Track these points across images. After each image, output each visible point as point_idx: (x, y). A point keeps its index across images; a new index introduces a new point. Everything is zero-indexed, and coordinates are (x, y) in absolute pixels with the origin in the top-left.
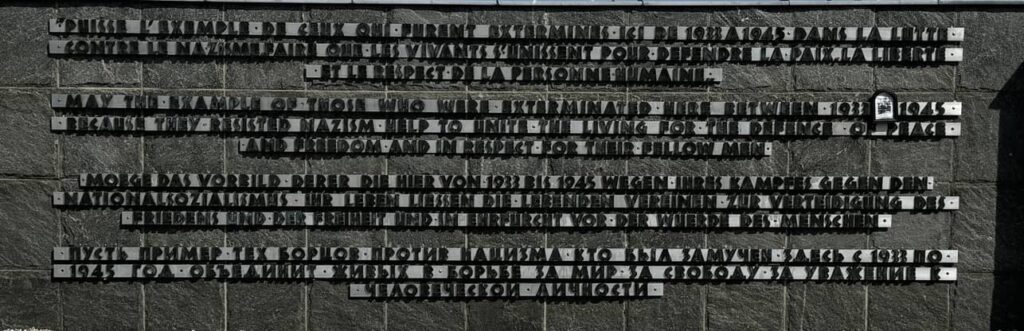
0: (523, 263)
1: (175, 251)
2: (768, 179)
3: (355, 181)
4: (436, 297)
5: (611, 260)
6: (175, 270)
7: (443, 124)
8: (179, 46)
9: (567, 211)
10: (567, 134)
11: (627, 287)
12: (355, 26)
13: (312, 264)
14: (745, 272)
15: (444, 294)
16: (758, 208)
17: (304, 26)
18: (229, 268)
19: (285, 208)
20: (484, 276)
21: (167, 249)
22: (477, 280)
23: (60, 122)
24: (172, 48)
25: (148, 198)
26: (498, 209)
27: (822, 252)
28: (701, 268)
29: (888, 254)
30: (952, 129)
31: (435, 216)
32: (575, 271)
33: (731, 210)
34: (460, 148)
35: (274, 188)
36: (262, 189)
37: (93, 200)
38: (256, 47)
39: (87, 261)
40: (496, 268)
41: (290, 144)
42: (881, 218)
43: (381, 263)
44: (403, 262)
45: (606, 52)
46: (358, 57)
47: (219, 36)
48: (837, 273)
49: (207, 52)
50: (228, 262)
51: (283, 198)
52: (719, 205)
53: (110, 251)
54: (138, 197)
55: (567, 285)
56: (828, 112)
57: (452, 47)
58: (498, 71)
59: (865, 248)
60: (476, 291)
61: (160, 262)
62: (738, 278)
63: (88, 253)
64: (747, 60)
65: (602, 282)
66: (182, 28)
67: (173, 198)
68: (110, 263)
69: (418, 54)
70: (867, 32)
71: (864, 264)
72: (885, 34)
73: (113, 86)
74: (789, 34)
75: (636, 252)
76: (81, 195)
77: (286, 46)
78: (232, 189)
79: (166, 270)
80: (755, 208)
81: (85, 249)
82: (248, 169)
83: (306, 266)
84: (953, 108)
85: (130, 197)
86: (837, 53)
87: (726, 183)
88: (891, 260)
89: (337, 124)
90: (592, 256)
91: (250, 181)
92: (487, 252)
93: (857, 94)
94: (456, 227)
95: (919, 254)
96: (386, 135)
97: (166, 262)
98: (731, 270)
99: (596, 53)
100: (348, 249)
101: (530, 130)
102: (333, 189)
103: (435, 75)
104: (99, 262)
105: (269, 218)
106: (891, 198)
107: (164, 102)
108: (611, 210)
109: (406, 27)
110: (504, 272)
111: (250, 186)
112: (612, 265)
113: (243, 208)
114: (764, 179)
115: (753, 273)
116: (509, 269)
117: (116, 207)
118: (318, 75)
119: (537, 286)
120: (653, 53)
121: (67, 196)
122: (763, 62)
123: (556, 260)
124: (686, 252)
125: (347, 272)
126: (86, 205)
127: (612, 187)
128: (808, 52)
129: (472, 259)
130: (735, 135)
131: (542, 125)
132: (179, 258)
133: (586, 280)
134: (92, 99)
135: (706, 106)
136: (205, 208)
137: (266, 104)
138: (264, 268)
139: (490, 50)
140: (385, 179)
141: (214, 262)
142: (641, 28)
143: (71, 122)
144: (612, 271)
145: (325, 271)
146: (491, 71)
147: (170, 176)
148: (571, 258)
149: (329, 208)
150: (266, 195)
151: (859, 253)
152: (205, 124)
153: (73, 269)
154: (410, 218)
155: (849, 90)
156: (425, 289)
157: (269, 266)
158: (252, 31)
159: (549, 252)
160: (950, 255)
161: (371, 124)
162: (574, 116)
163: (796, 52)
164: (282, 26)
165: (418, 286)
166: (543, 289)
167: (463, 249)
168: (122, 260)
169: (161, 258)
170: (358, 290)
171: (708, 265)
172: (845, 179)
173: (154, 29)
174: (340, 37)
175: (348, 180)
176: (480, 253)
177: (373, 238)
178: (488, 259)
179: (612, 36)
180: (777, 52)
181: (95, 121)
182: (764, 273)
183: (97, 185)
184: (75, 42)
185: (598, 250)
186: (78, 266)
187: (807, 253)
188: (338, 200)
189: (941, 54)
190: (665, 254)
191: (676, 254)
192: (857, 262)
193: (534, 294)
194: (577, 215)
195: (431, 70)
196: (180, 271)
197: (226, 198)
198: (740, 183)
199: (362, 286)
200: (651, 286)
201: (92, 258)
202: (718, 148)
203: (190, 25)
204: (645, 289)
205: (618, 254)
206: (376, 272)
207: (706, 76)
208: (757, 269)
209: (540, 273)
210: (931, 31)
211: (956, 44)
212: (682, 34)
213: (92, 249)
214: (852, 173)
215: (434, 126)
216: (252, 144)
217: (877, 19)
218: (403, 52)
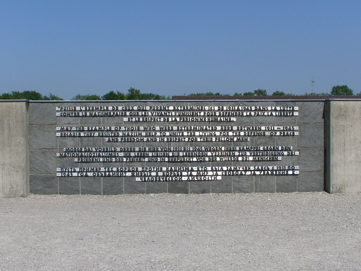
0: (183, 171)
1: (89, 169)
2: (249, 147)
3: (137, 149)
4: (160, 181)
5: (207, 170)
6: (89, 174)
7: (161, 133)
8: (90, 113)
9: (194, 156)
10: (194, 135)
11: (211, 177)
12: (137, 107)
13: (125, 172)
14: (243, 173)
15: (161, 180)
16: (246, 155)
17: (123, 107)
18: (103, 173)
19: (118, 157)
20: (173, 175)
21: (86, 168)
22: (170, 176)
23: (58, 134)
24: (88, 114)
25: (82, 154)
26: (176, 156)
27: (264, 167)
28: (231, 172)
29: (281, 167)
30: (296, 134)
31: (159, 158)
32: (197, 173)
33: (239, 156)
34: (166, 140)
35: (115, 151)
36: (112, 151)
37: (67, 155)
38: (110, 113)
39: (65, 172)
40: (176, 173)
41: (119, 139)
42: (279, 157)
43: (144, 171)
44: (150, 171)
45: (205, 113)
46: (138, 115)
47: (101, 110)
48: (268, 172)
49: (97, 115)
50: (103, 172)
51: (118, 154)
52: (236, 155)
53: (71, 169)
54: (79, 154)
55: (195, 177)
56: (264, 129)
57: (163, 113)
58: (176, 119)
59: (275, 166)
60: (170, 179)
61: (85, 172)
62: (241, 174)
63: (66, 169)
64: (243, 115)
65: (205, 176)
66: (91, 109)
67: (88, 154)
68: (71, 172)
69: (154, 114)
70: (273, 108)
71: (275, 170)
72: (278, 108)
73: (72, 124)
74: (253, 108)
75: (214, 168)
76: (64, 154)
77: (118, 113)
78: (104, 151)
79: (86, 174)
80: (245, 155)
81: (65, 168)
82: (108, 146)
83: (124, 173)
84: (296, 128)
85: (77, 154)
86: (266, 114)
87: (238, 148)
88: (282, 169)
89: (132, 133)
90: (202, 169)
91: (109, 150)
92: (173, 168)
93: (272, 124)
94: (164, 161)
95: (289, 167)
96: (145, 136)
97: (86, 172)
98: (239, 172)
99: (202, 114)
100: (135, 168)
101: (184, 135)
102: (131, 151)
103: (159, 120)
104: (69, 172)
105: (114, 160)
106: (281, 152)
107: (86, 128)
108: (207, 156)
109: (151, 107)
110: (178, 173)
111: (109, 151)
112: (207, 171)
113: (107, 157)
114: (248, 147)
115: (245, 173)
116: (179, 173)
117: (73, 157)
118: (127, 120)
119: (187, 178)
120: (218, 114)
121: (60, 154)
122: (247, 116)
123: (192, 170)
124: (227, 168)
125: (135, 174)
126: (65, 156)
127: (207, 150)
128: (258, 113)
129: (169, 170)
130: (239, 135)
131: (188, 133)
132: (90, 171)
133: (200, 176)
134: (67, 128)
135: (232, 128)
136: (96, 157)
137: (113, 128)
138: (113, 173)
139: (173, 113)
140: (145, 148)
141: (99, 171)
142: (214, 107)
143: (61, 134)
144: (207, 173)
145: (129, 174)
146: (174, 119)
147: (87, 148)
148: (196, 170)
149: (130, 157)
150: (113, 153)
151: (273, 167)
152: (97, 134)
153: (62, 174)
154: (152, 159)
155: (269, 123)
156: (156, 179)
157: (114, 173)
158: (109, 109)
159: (190, 168)
160: (297, 167)
161: (141, 133)
162: (197, 131)
163: (255, 113)
164: (117, 108)
165: (154, 178)
166: (189, 178)
167: (167, 168)
168: (75, 171)
169: (85, 171)
170: (138, 179)
171: (233, 171)
172: (269, 147)
173: (84, 109)
174: (133, 110)
175: (135, 149)
176: (171, 168)
177: (142, 165)
178: (174, 170)
179: (206, 109)
180: (250, 113)
181: (68, 134)
182: (248, 173)
183: (68, 151)
184: (63, 113)
185: (204, 167)
186: (63, 173)
187: (260, 168)
188: (132, 154)
189: (293, 114)
190: (222, 168)
191: (225, 168)
192: (273, 170)
193: (186, 179)
194: (198, 158)
195: (158, 119)
196: (90, 174)
197: (102, 154)
198: (241, 149)
199: (139, 178)
200: (218, 177)
201: (67, 171)
202: (235, 139)
203: (93, 108)
204: (216, 177)
205: (209, 168)
206: (143, 174)
207: (232, 120)
208: (246, 172)
209: (188, 174)
210: (290, 108)
211: (297, 111)
212: (225, 108)
213: (67, 168)
214: (271, 145)
215: (158, 134)
216: (109, 139)
217: (276, 104)
218: (150, 114)
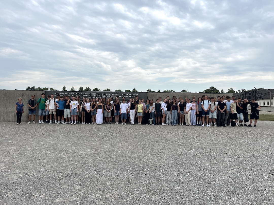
12: (82, 93)
46: (83, 96)
47: (70, 94)
57: (91, 96)
70: (129, 95)
72: (131, 95)
99: (105, 96)
120: (110, 96)
122: (120, 97)
139: (95, 96)
142: (109, 94)
173: (64, 94)
203: (67, 93)
212: (113, 94)
218: (87, 96)
